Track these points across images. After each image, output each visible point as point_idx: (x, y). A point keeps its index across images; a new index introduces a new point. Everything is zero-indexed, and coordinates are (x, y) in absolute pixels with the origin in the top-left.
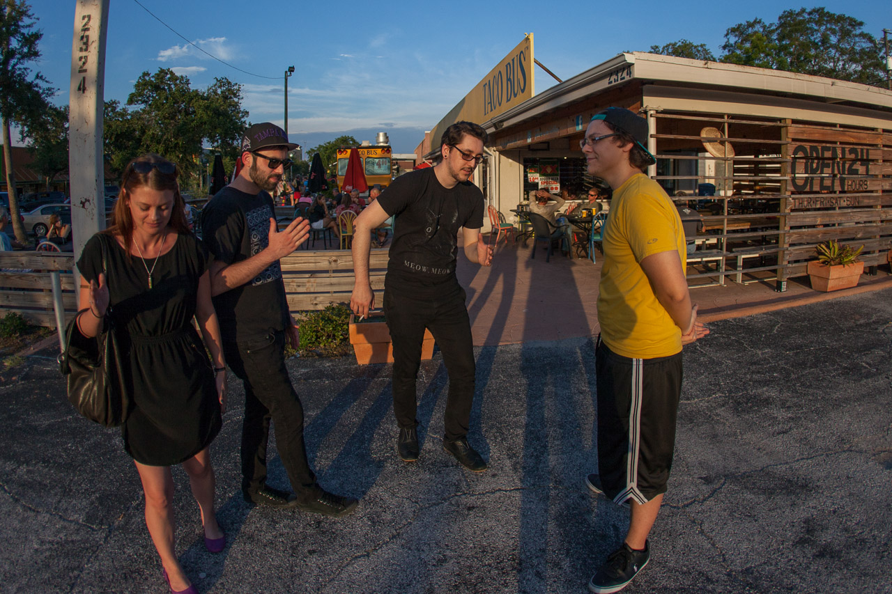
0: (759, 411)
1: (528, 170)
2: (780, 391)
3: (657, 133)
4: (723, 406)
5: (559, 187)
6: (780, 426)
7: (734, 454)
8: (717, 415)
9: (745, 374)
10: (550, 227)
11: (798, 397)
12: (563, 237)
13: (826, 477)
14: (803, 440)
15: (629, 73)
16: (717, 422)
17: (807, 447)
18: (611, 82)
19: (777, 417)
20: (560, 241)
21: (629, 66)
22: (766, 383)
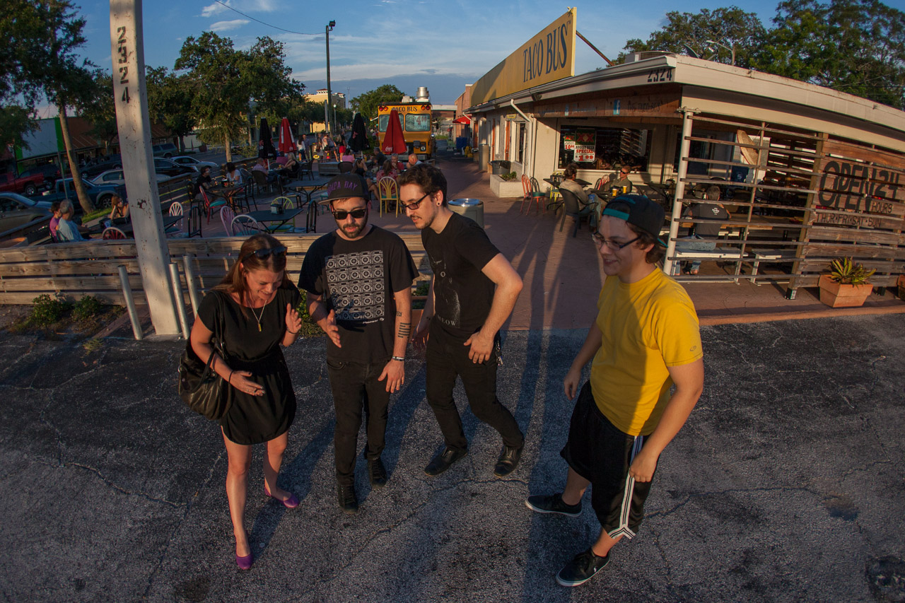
0: (737, 432)
1: (564, 137)
2: (762, 414)
3: (692, 135)
4: (707, 420)
5: (594, 156)
6: (751, 450)
7: (704, 472)
8: (699, 429)
9: (734, 389)
10: (580, 204)
11: (776, 423)
12: (592, 214)
13: (777, 512)
14: (768, 469)
15: (670, 76)
16: (697, 436)
17: (770, 477)
18: (650, 81)
19: (751, 441)
20: (589, 218)
21: (670, 69)
22: (750, 402)
